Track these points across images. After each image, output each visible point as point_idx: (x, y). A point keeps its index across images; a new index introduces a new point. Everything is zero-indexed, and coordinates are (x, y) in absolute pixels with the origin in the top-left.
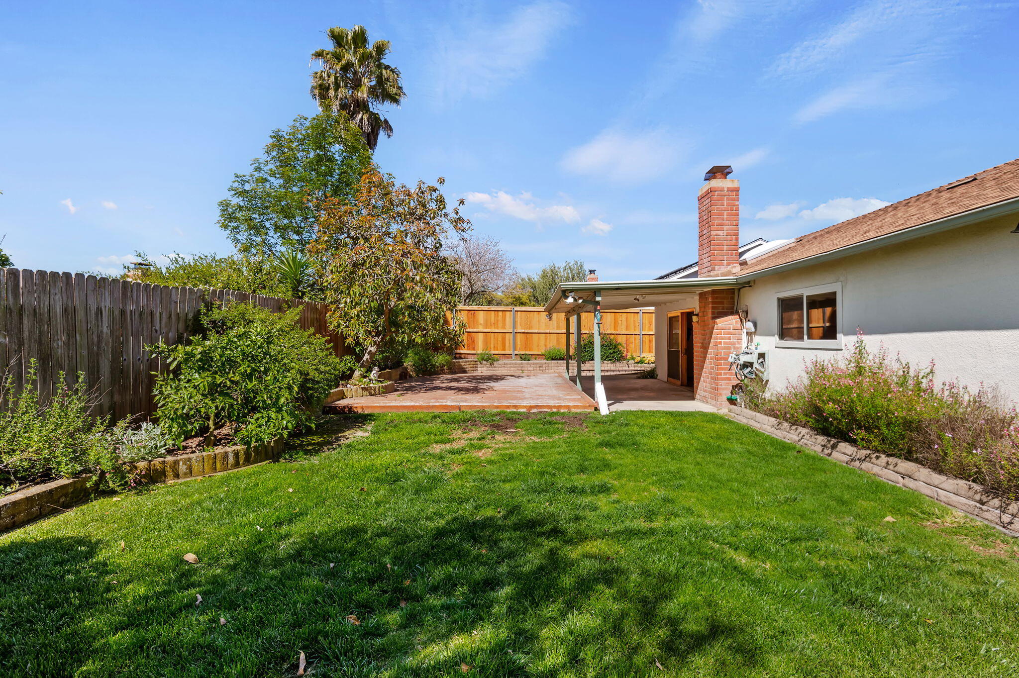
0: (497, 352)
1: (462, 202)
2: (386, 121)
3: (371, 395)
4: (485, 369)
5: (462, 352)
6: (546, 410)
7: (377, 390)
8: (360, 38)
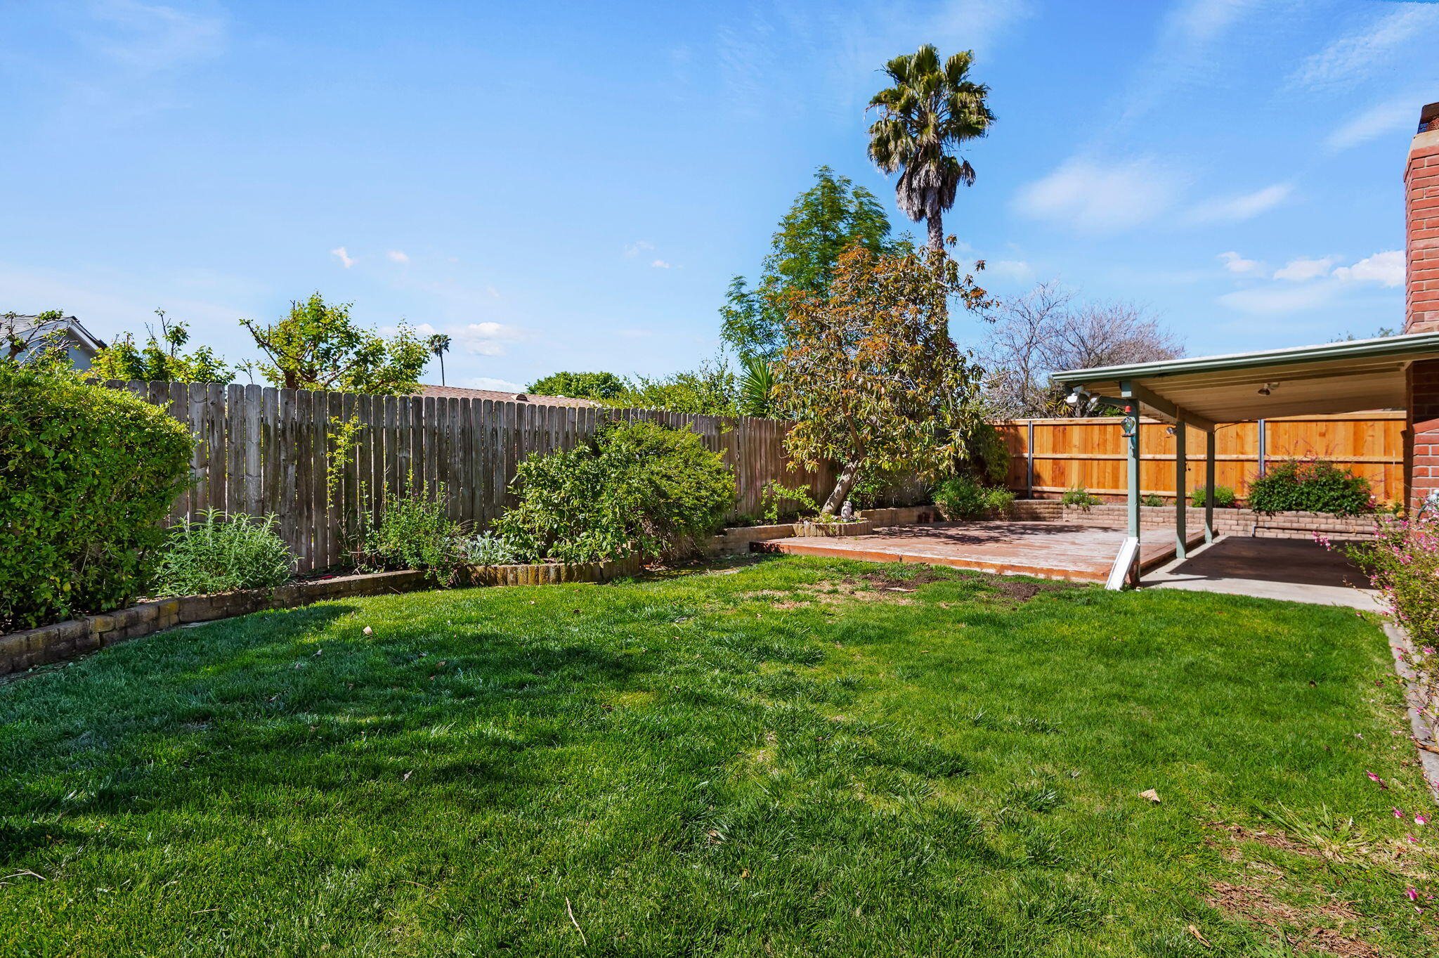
0: (1102, 491)
1: (981, 265)
2: (966, 165)
3: (828, 535)
4: (1075, 516)
5: (1046, 489)
6: (1027, 574)
7: (837, 529)
8: (928, 60)
